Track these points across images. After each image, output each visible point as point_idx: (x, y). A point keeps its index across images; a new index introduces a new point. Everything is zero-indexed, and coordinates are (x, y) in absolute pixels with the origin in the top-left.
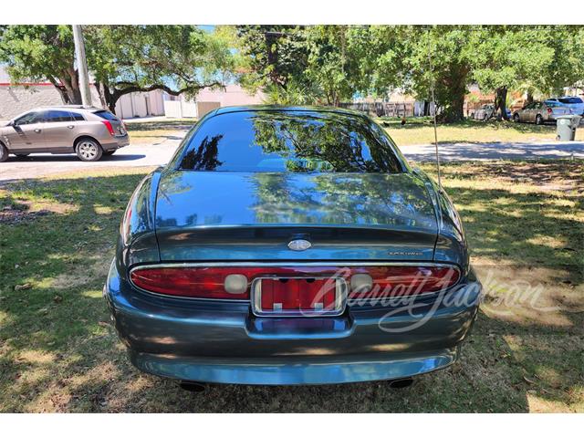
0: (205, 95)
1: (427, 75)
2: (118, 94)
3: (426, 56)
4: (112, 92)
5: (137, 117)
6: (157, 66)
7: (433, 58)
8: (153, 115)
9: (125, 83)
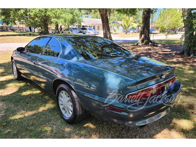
1: (36, 19)
3: (35, 13)
7: (38, 13)
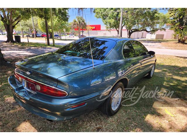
0: (159, 32)
2: (132, 32)
4: (131, 32)
5: (138, 38)
6: (145, 24)
8: (143, 38)
9: (135, 29)
